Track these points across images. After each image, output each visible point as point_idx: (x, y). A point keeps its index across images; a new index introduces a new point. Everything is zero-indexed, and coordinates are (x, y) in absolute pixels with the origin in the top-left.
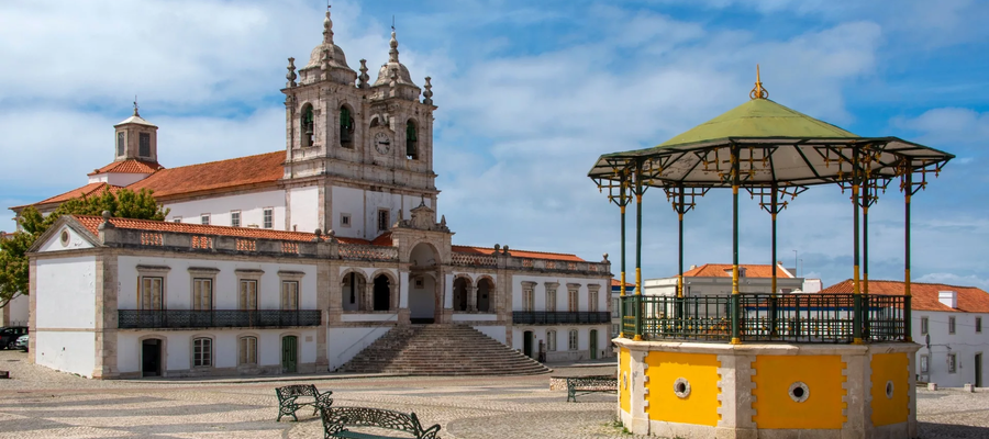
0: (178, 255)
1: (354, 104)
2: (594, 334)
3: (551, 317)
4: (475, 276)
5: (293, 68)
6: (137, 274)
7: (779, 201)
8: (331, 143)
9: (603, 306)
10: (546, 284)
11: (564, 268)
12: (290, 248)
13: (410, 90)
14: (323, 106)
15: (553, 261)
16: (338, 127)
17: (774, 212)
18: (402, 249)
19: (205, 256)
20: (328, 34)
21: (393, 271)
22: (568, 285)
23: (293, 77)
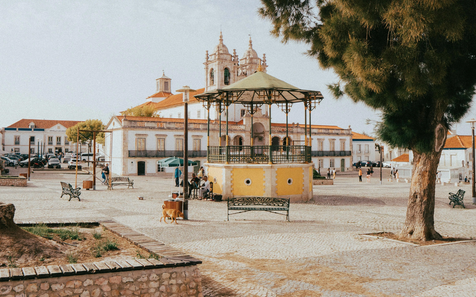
0: (151, 130)
1: (231, 68)
2: (343, 161)
3: (321, 153)
4: (282, 136)
5: (208, 54)
6: (136, 137)
7: (288, 109)
8: (220, 83)
9: (347, 149)
10: (318, 139)
11: (327, 132)
12: (197, 126)
13: (256, 60)
14: (217, 68)
15: (322, 129)
16: (223, 77)
17: (287, 113)
18: (247, 125)
19: (162, 130)
20: (221, 40)
21: (243, 135)
22: (329, 140)
23: (208, 58)
